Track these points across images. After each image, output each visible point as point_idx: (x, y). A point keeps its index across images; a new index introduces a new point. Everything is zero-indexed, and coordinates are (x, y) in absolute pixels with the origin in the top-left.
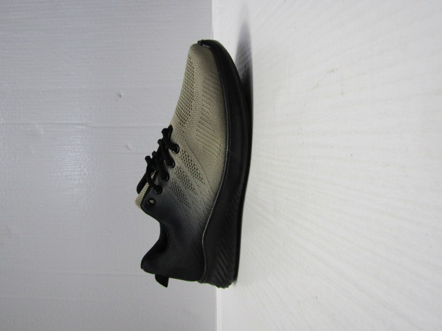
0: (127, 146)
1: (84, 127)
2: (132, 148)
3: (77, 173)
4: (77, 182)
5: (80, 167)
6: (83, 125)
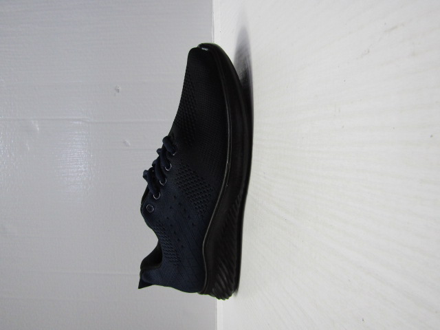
0: (125, 142)
2: (129, 144)
6: (79, 120)
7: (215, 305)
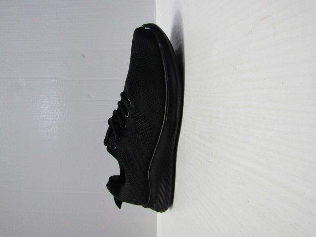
0: (89, 95)
1: (56, 81)
2: (92, 97)
3: (50, 116)
4: (51, 122)
5: (53, 111)
7: (155, 217)
